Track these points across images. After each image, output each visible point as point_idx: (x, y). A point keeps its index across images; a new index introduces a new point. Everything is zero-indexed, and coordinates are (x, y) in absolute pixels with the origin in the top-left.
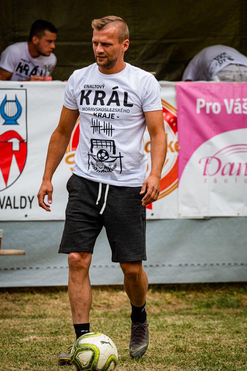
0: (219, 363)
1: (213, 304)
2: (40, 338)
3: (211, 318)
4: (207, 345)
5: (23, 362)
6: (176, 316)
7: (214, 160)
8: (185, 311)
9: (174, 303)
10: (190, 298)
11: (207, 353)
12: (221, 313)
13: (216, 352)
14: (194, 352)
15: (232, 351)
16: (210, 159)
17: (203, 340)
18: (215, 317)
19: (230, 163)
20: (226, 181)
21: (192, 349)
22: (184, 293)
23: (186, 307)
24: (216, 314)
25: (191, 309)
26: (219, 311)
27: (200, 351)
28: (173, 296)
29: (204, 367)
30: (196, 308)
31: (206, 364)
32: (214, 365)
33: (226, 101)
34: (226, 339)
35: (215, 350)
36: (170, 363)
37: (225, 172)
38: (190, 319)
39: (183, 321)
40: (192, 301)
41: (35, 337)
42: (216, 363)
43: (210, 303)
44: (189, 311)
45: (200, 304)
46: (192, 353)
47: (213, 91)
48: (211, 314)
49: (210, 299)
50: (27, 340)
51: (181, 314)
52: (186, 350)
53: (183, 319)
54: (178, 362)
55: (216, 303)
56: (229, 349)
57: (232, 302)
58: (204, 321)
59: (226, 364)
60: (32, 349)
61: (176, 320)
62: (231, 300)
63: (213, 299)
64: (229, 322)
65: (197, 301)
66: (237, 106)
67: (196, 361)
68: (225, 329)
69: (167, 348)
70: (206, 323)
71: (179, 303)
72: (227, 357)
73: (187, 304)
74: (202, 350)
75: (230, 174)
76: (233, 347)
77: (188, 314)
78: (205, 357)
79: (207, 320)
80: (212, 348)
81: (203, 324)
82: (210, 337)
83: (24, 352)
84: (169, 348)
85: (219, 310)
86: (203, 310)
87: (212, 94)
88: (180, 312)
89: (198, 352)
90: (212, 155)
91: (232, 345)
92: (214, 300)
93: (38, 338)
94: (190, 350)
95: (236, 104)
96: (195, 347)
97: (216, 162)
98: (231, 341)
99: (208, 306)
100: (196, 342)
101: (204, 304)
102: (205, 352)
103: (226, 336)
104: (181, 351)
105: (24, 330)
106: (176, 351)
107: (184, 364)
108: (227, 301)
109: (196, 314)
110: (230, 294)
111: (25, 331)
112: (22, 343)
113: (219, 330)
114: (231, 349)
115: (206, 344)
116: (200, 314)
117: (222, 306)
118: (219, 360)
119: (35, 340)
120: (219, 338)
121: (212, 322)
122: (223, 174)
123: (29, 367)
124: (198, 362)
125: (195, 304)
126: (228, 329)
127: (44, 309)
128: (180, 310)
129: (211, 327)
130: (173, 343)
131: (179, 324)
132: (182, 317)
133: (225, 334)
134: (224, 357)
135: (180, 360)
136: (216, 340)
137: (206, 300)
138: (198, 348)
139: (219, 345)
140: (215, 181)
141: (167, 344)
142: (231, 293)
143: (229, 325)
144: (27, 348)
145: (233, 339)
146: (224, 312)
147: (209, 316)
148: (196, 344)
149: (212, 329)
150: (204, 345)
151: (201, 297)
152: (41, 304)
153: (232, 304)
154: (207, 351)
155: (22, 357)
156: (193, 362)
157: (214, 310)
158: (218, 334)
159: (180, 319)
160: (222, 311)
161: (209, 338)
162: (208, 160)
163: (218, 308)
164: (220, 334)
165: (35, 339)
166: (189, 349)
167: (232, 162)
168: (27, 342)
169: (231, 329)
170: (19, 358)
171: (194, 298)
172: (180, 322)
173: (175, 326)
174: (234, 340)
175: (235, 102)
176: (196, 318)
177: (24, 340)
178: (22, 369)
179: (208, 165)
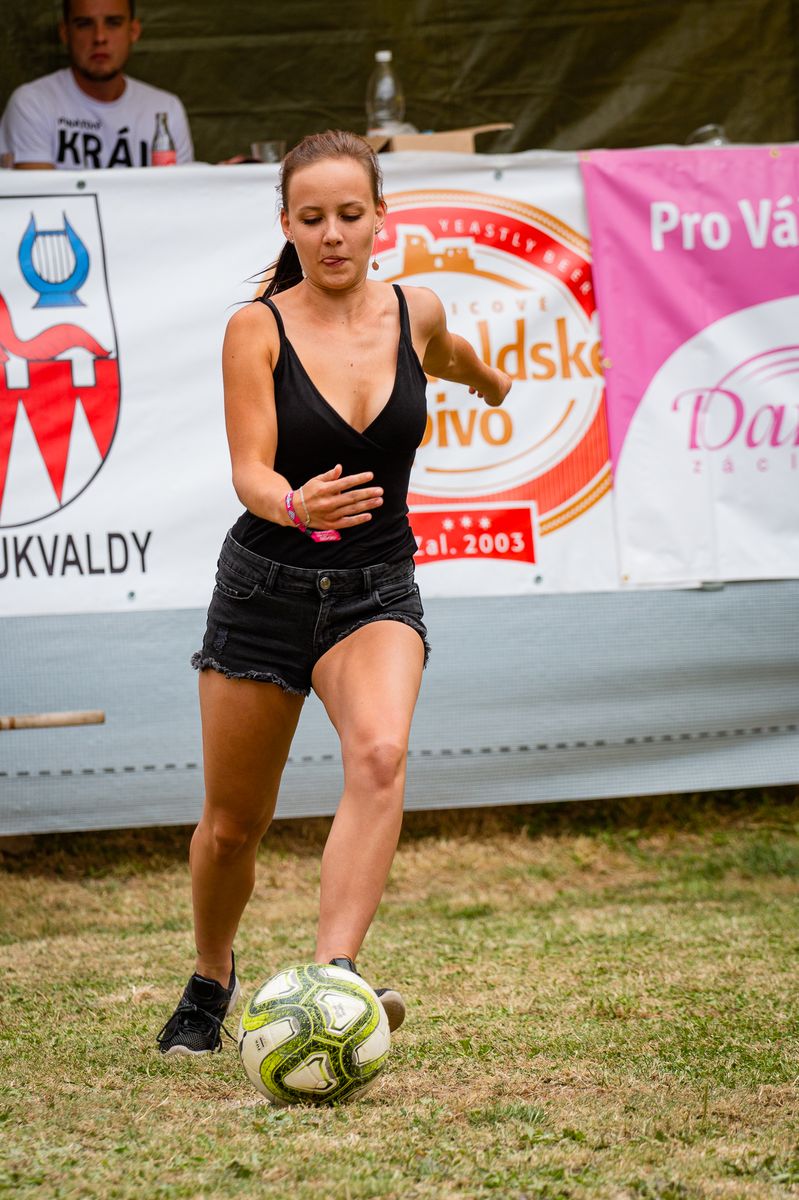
0: (730, 1047)
1: (729, 865)
2: (163, 992)
3: (719, 910)
4: (697, 994)
5: (102, 1065)
6: (609, 907)
7: (720, 398)
8: (637, 893)
9: (601, 866)
10: (653, 849)
11: (697, 1018)
12: (753, 894)
13: (726, 1015)
14: (654, 1018)
15: (778, 1009)
16: (706, 395)
17: (687, 979)
18: (735, 906)
19: (771, 407)
20: (762, 464)
21: (650, 1007)
22: (634, 833)
23: (640, 877)
24: (737, 897)
25: (656, 885)
26: (748, 886)
27: (673, 1013)
28: (598, 846)
29: (680, 1060)
30: (673, 882)
31: (687, 1051)
32: (713, 1053)
33: (745, 207)
34: (762, 974)
35: (722, 1009)
36: (572, 1054)
37: (757, 436)
38: (649, 916)
39: (630, 924)
40: (662, 859)
41: (147, 988)
42: (721, 1048)
43: (718, 862)
44: (652, 890)
45: (685, 867)
46: (650, 1022)
47: (701, 178)
48: (721, 898)
49: (718, 851)
50: (123, 998)
51: (623, 902)
52: (629, 1011)
53: (628, 916)
54: (600, 1050)
55: (739, 861)
56: (770, 1003)
57: (789, 856)
58: (697, 919)
59: (754, 1048)
60: (134, 1025)
61: (607, 920)
62: (786, 850)
63: (728, 850)
64: (777, 920)
65: (676, 858)
66: (783, 221)
67: (656, 1044)
68: (760, 941)
69: (569, 1009)
70: (703, 926)
71: (616, 867)
72: (758, 1027)
73: (643, 869)
74: (682, 1009)
75: (775, 442)
76: (783, 997)
77: (645, 901)
78: (686, 1031)
79: (707, 918)
80: (714, 1003)
81: (693, 929)
82: (709, 967)
83: (110, 1038)
84: (575, 1007)
85: (747, 883)
86: (695, 886)
87: (699, 187)
88: (620, 897)
89: (667, 1016)
90: (712, 384)
91: (781, 989)
92: (734, 854)
93: (156, 993)
94: (644, 1010)
95: (779, 216)
96: (658, 1003)
97: (728, 408)
98: (778, 978)
99: (713, 872)
100: (663, 985)
101: (698, 866)
102: (692, 1014)
103: (761, 962)
104: (615, 1017)
105: (113, 969)
106: (598, 1015)
107: (619, 1054)
108: (773, 853)
109: (669, 900)
110: (783, 831)
111: (119, 973)
112: (104, 1010)
113: (742, 945)
114: (775, 1005)
115: (696, 991)
116: (684, 900)
117: (758, 872)
118: (733, 1037)
119: (146, 999)
120: (738, 971)
121: (721, 921)
122: (751, 443)
123: (118, 1081)
124: (662, 1045)
125: (671, 868)
126: (771, 941)
127: (181, 901)
128: (621, 888)
129: (718, 937)
130: (591, 991)
131: (616, 933)
132: (625, 909)
133: (760, 957)
134: (749, 1028)
135: (607, 1043)
136: (728, 976)
137: (705, 855)
138: (669, 1003)
139: (739, 991)
140: (729, 467)
141: (569, 995)
142: (787, 827)
143: (777, 931)
144: (118, 1025)
145: (783, 970)
146: (762, 888)
147: (713, 904)
148: (663, 991)
149: (720, 943)
150: (689, 994)
151: (689, 846)
152: (171, 887)
153: (789, 864)
154: (696, 1013)
155: (101, 1051)
156: (647, 1046)
157: (732, 883)
158: (738, 959)
159: (618, 916)
160: (756, 887)
161: (706, 973)
162: (699, 399)
163: (746, 877)
164: (743, 956)
165: (146, 996)
166: (639, 1007)
167: (776, 404)
168: (120, 1005)
169: (781, 943)
170: (90, 1055)
171: (667, 850)
172: (620, 927)
173: (601, 940)
174: (785, 975)
175: (774, 209)
176: (672, 911)
177: (113, 998)
178: (98, 1087)
179: (700, 415)
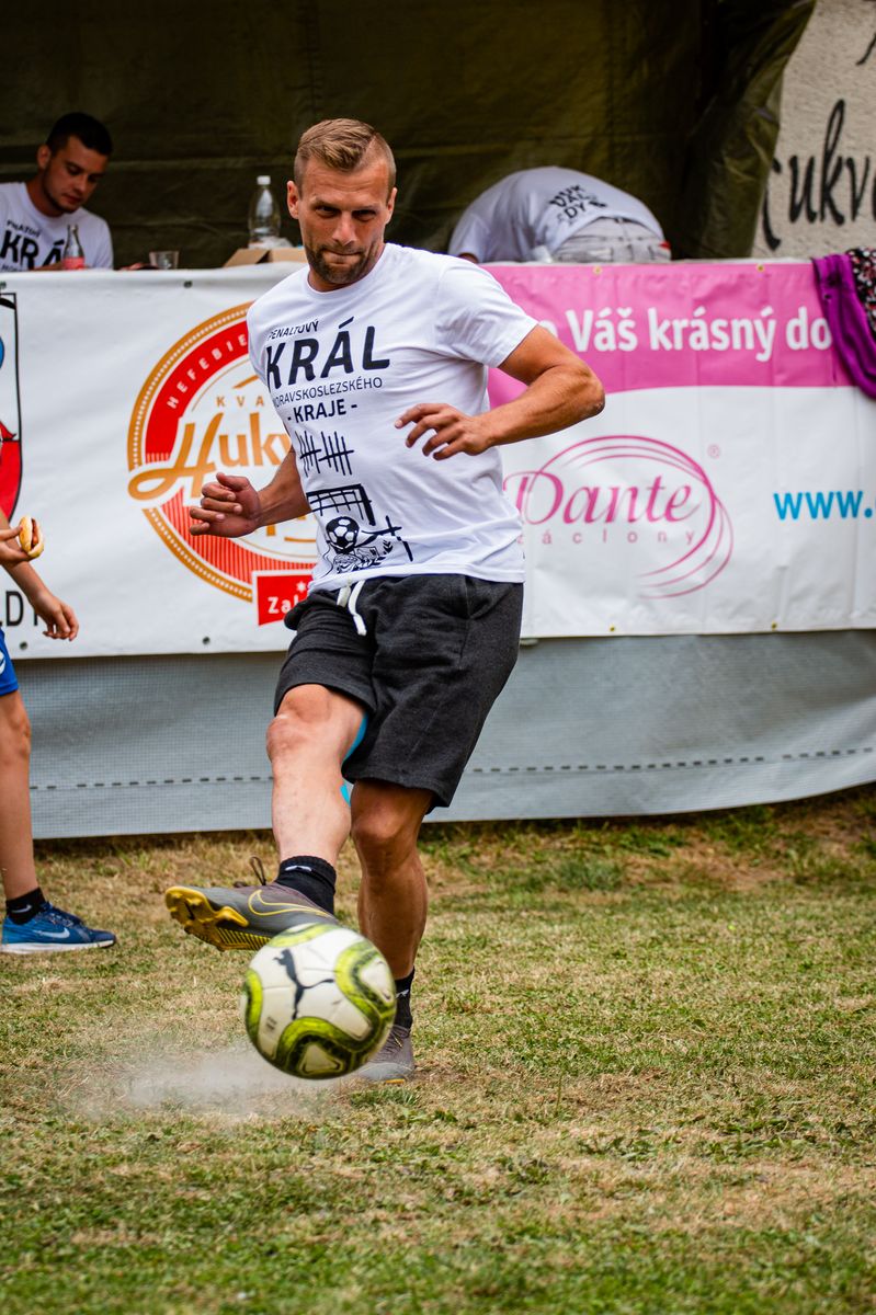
0: (568, 1040)
1: (548, 879)
2: (68, 982)
3: (541, 918)
4: (533, 993)
5: (24, 1047)
6: (446, 915)
7: (541, 479)
8: (469, 902)
9: (438, 879)
10: (482, 865)
11: (534, 1013)
12: (568, 904)
13: (559, 1011)
14: (497, 1012)
15: (603, 1006)
16: (532, 477)
17: (523, 979)
18: (554, 915)
19: (587, 489)
20: (576, 538)
21: (493, 1003)
22: (465, 849)
23: (472, 889)
24: (556, 907)
25: (486, 896)
26: (564, 898)
27: (513, 1008)
28: (436, 862)
29: (527, 1051)
30: (500, 894)
31: (532, 1043)
32: (555, 1045)
33: (571, 316)
34: (587, 976)
35: (556, 1005)
36: (432, 1043)
37: (573, 515)
38: (484, 923)
39: (466, 929)
40: (490, 873)
41: (53, 980)
42: (561, 1040)
43: (539, 877)
44: (482, 900)
45: (510, 881)
46: (494, 1016)
47: (534, 291)
48: (542, 907)
49: (539, 867)
50: (34, 988)
51: (459, 910)
52: (475, 1006)
53: (464, 923)
54: (456, 1040)
55: (556, 876)
56: (596, 1001)
57: (600, 872)
58: (524, 927)
59: (589, 1040)
60: (47, 1012)
61: (446, 926)
62: (597, 867)
63: (547, 866)
64: (593, 928)
65: (502, 872)
66: (603, 329)
67: (504, 1036)
68: (581, 946)
69: (422, 1003)
70: (529, 931)
71: (451, 880)
72: (589, 1022)
73: (474, 882)
74: (521, 1005)
75: (589, 519)
76: (606, 995)
77: (477, 909)
78: (528, 1025)
79: (533, 925)
80: (548, 1000)
81: (522, 934)
82: (541, 968)
83: (27, 1022)
84: (427, 1002)
85: (564, 895)
86: (518, 897)
87: (532, 298)
88: (454, 905)
89: (508, 1012)
90: (538, 469)
91: (604, 989)
92: (552, 871)
93: (63, 983)
94: (488, 1006)
95: (599, 324)
96: (499, 999)
97: (550, 486)
98: (601, 979)
99: (534, 885)
100: (503, 984)
101: (521, 880)
102: (530, 1011)
103: (584, 965)
104: (463, 1011)
105: (23, 962)
106: (448, 1009)
107: (473, 1045)
108: (586, 870)
109: (500, 909)
110: (594, 851)
111: (27, 966)
112: (20, 998)
113: (566, 950)
114: (601, 1002)
115: (532, 989)
116: (511, 909)
117: (573, 886)
118: (569, 1030)
119: (54, 988)
120: (566, 972)
121: (545, 928)
122: (568, 519)
123: (40, 1061)
124: (509, 1037)
125: (498, 882)
126: (590, 947)
127: (77, 903)
128: (456, 898)
129: (544, 942)
130: (440, 988)
131: (455, 938)
132: (461, 917)
133: (584, 960)
134: (582, 1023)
135: (461, 1034)
136: (558, 977)
137: (528, 871)
138: (509, 1000)
139: (568, 991)
140: (548, 539)
141: (422, 991)
142: (597, 848)
143: (595, 937)
144: (33, 1012)
145: (605, 973)
146: (578, 900)
147: (535, 913)
148: (503, 989)
149: (546, 947)
150: (525, 992)
151: (513, 862)
152: (68, 891)
153: (600, 879)
154: (533, 1008)
155: (21, 1034)
156: (496, 1037)
157: (551, 895)
158: (564, 962)
159: (456, 923)
160: (572, 899)
161: (538, 974)
162: (525, 480)
163: (562, 890)
164: (568, 960)
165: (54, 986)
166: (484, 1003)
167: (591, 486)
168: (32, 994)
169: (600, 948)
170: (11, 1038)
171: (494, 867)
172: (458, 932)
173: (443, 943)
174: (607, 977)
175: (596, 318)
176: (502, 919)
177: (25, 988)
178: (23, 1065)
179: (525, 494)
